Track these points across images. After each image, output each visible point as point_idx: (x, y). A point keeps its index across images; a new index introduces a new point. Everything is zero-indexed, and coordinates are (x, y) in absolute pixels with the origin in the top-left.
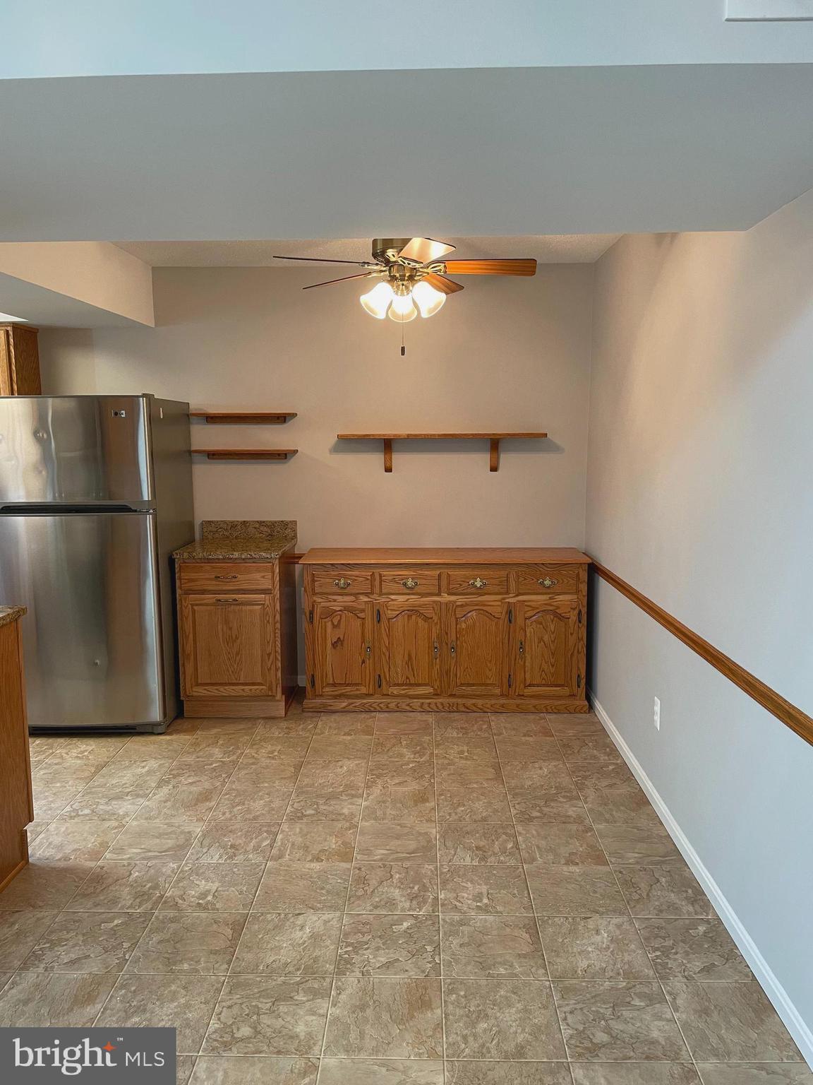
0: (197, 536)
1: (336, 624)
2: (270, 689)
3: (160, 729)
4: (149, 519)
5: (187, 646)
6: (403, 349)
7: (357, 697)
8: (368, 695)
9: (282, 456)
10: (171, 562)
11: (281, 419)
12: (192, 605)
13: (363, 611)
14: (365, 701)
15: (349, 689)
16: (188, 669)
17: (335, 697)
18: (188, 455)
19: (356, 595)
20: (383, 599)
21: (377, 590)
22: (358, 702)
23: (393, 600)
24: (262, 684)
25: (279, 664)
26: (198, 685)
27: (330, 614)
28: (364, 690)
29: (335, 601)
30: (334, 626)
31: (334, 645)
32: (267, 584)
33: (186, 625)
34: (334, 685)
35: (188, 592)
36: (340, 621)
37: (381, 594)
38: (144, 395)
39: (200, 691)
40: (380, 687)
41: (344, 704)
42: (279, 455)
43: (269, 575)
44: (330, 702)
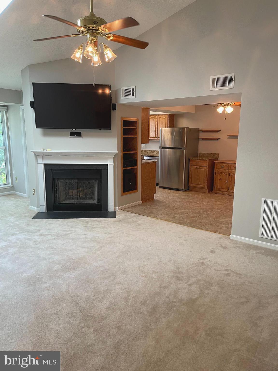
0: (199, 155)
1: (220, 175)
2: (205, 186)
3: (184, 190)
4: (185, 150)
5: (190, 176)
6: (225, 119)
7: (224, 191)
8: (226, 191)
9: (217, 139)
10: (189, 159)
11: (217, 131)
12: (192, 168)
13: (226, 173)
14: (225, 192)
15: (222, 189)
16: (190, 180)
17: (219, 191)
18: (198, 139)
19: (225, 169)
20: (231, 171)
21: (230, 169)
22: (224, 192)
23: (233, 171)
24: (203, 185)
25: (207, 182)
26: (192, 184)
27: (219, 173)
28: (225, 190)
29: (221, 170)
30: (220, 176)
31: (220, 180)
32: (206, 165)
33: (190, 172)
34: (219, 188)
35: (191, 165)
36: (221, 175)
37: (231, 170)
38: (186, 127)
39: (191, 185)
40: (229, 190)
41: (221, 193)
42: (216, 139)
43: (206, 163)
44: (218, 192)
